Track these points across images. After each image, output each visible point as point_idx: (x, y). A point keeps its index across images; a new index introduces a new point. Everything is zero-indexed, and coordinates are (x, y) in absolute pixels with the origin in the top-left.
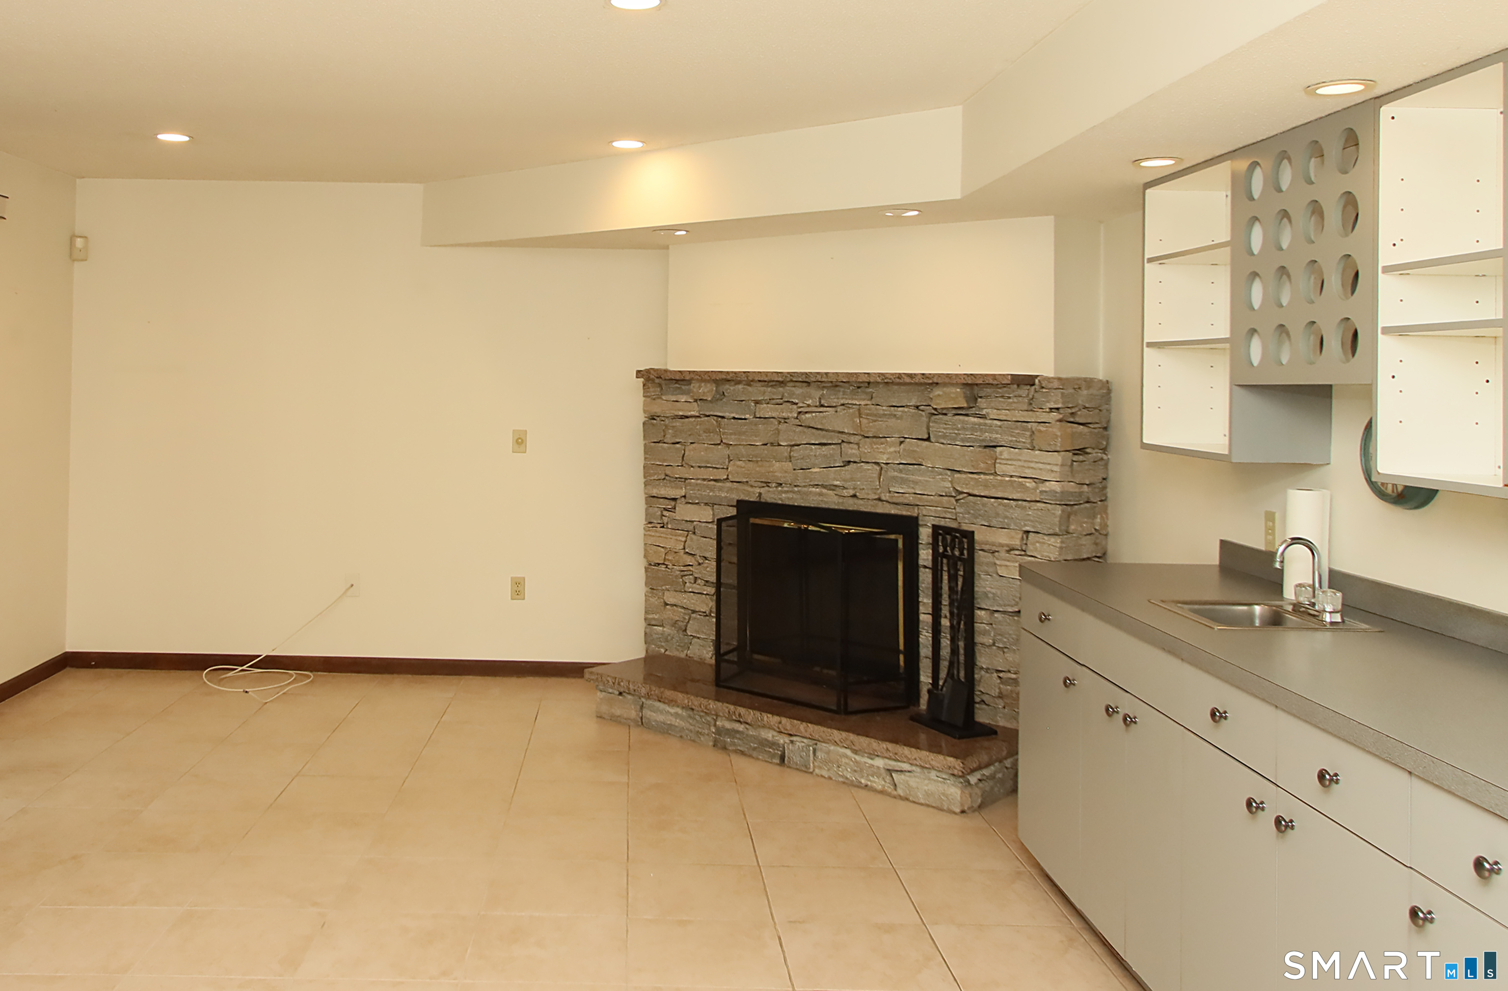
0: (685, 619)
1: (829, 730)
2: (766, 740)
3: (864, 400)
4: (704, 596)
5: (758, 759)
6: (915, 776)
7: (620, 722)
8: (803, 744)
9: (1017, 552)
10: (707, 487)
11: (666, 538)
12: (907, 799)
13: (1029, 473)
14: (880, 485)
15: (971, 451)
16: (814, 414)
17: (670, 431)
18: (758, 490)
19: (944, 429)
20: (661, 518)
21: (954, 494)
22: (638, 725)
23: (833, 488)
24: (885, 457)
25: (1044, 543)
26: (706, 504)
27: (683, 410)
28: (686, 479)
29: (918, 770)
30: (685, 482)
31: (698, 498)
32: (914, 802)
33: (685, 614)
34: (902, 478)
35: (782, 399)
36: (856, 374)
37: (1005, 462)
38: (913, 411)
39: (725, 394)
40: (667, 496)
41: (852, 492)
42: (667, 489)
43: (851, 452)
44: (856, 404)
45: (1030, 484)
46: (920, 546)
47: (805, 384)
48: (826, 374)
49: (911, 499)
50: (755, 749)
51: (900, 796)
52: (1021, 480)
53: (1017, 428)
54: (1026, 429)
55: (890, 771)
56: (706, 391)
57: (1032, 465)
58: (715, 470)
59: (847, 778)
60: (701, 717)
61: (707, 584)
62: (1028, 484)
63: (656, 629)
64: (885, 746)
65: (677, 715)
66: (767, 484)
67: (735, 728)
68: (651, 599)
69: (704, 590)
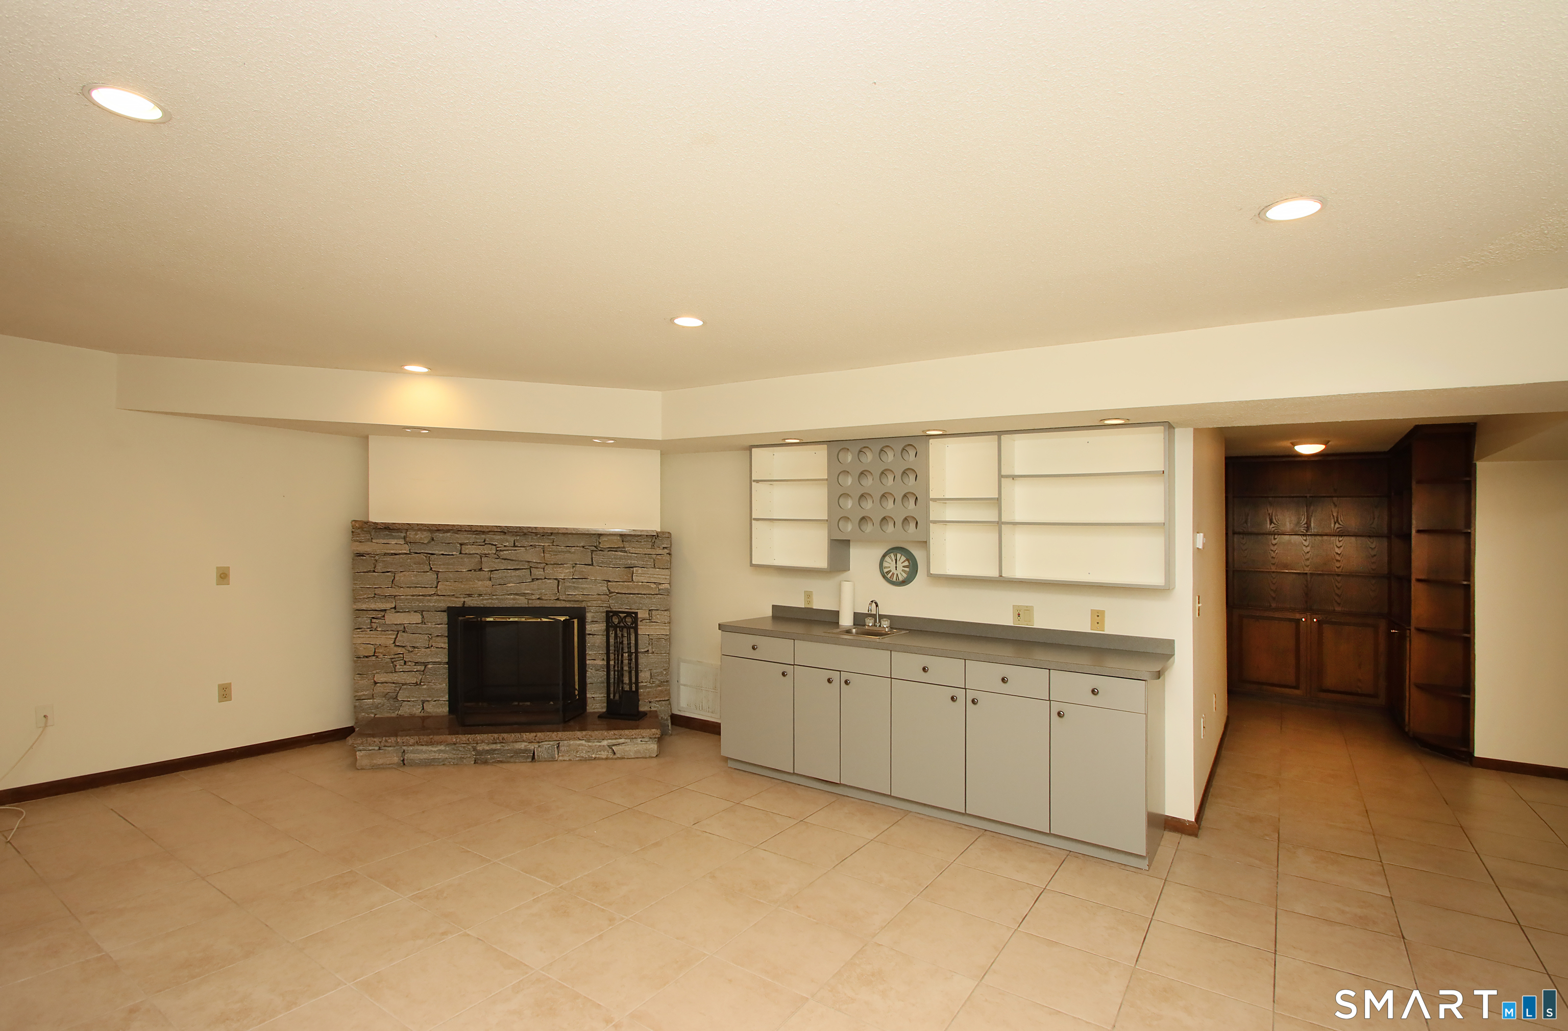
0: (396, 690)
1: (574, 732)
2: (520, 749)
3: (548, 543)
4: (414, 673)
5: (515, 762)
6: (628, 745)
7: (384, 768)
8: (549, 745)
9: (648, 621)
10: (417, 600)
11: (377, 638)
12: (624, 758)
13: (653, 580)
14: (558, 592)
15: (619, 570)
16: (510, 551)
17: (380, 564)
18: (463, 600)
19: (603, 559)
20: (371, 625)
21: (608, 594)
22: (401, 766)
23: (523, 594)
24: (563, 575)
25: (661, 615)
26: (415, 611)
27: (394, 550)
28: (395, 596)
29: (629, 741)
30: (394, 598)
31: (408, 608)
32: (627, 758)
33: (396, 687)
34: (574, 587)
35: (484, 542)
36: (557, 528)
37: (640, 575)
38: (582, 549)
39: (434, 539)
40: (377, 609)
41: (538, 597)
42: (377, 604)
43: (538, 573)
44: (541, 545)
45: (653, 586)
46: (587, 623)
47: (502, 533)
48: (535, 528)
49: (580, 598)
50: (512, 757)
51: (618, 758)
52: (648, 584)
53: (646, 557)
54: (652, 558)
55: (610, 747)
56: (422, 536)
57: (655, 576)
58: (424, 589)
59: (583, 757)
60: (464, 747)
61: (417, 664)
62: (652, 586)
63: (366, 702)
64: (612, 733)
65: (440, 751)
66: (470, 595)
67: (494, 748)
68: (360, 682)
69: (415, 669)
